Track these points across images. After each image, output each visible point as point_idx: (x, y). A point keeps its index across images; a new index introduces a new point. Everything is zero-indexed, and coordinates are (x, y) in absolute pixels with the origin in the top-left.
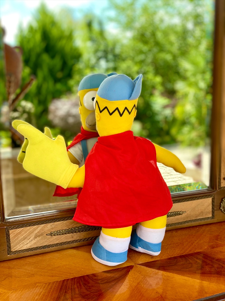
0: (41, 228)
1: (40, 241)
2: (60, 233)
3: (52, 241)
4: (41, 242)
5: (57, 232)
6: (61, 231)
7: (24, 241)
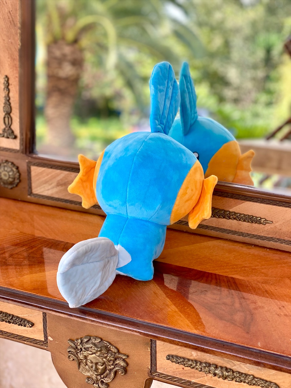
7: (45, 185)
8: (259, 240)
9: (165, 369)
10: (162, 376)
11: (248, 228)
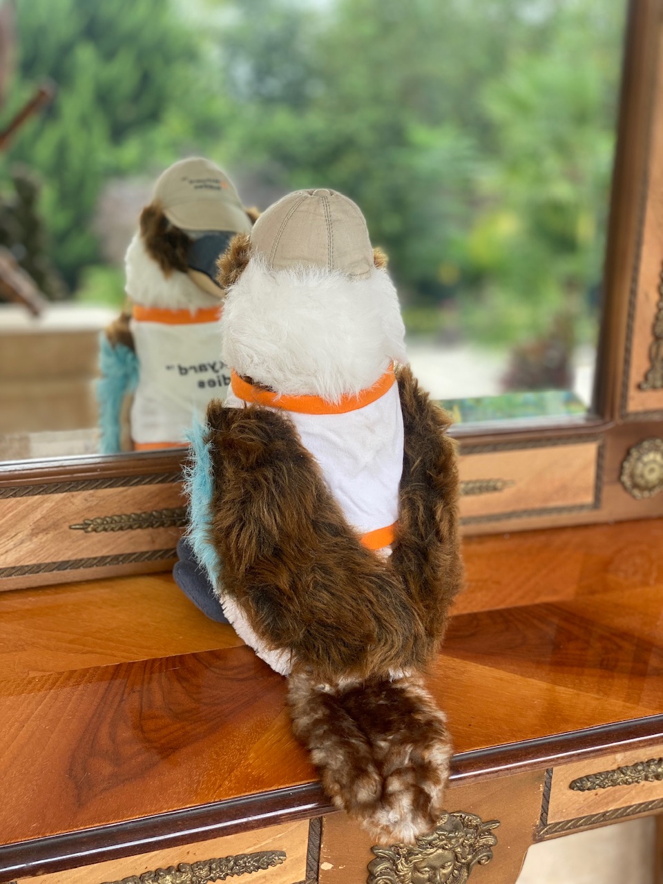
0: (53, 504)
1: (49, 547)
2: (113, 526)
3: (86, 548)
4: (53, 550)
5: (105, 522)
6: (116, 518)
8: (494, 524)
9: (564, 811)
10: (558, 827)
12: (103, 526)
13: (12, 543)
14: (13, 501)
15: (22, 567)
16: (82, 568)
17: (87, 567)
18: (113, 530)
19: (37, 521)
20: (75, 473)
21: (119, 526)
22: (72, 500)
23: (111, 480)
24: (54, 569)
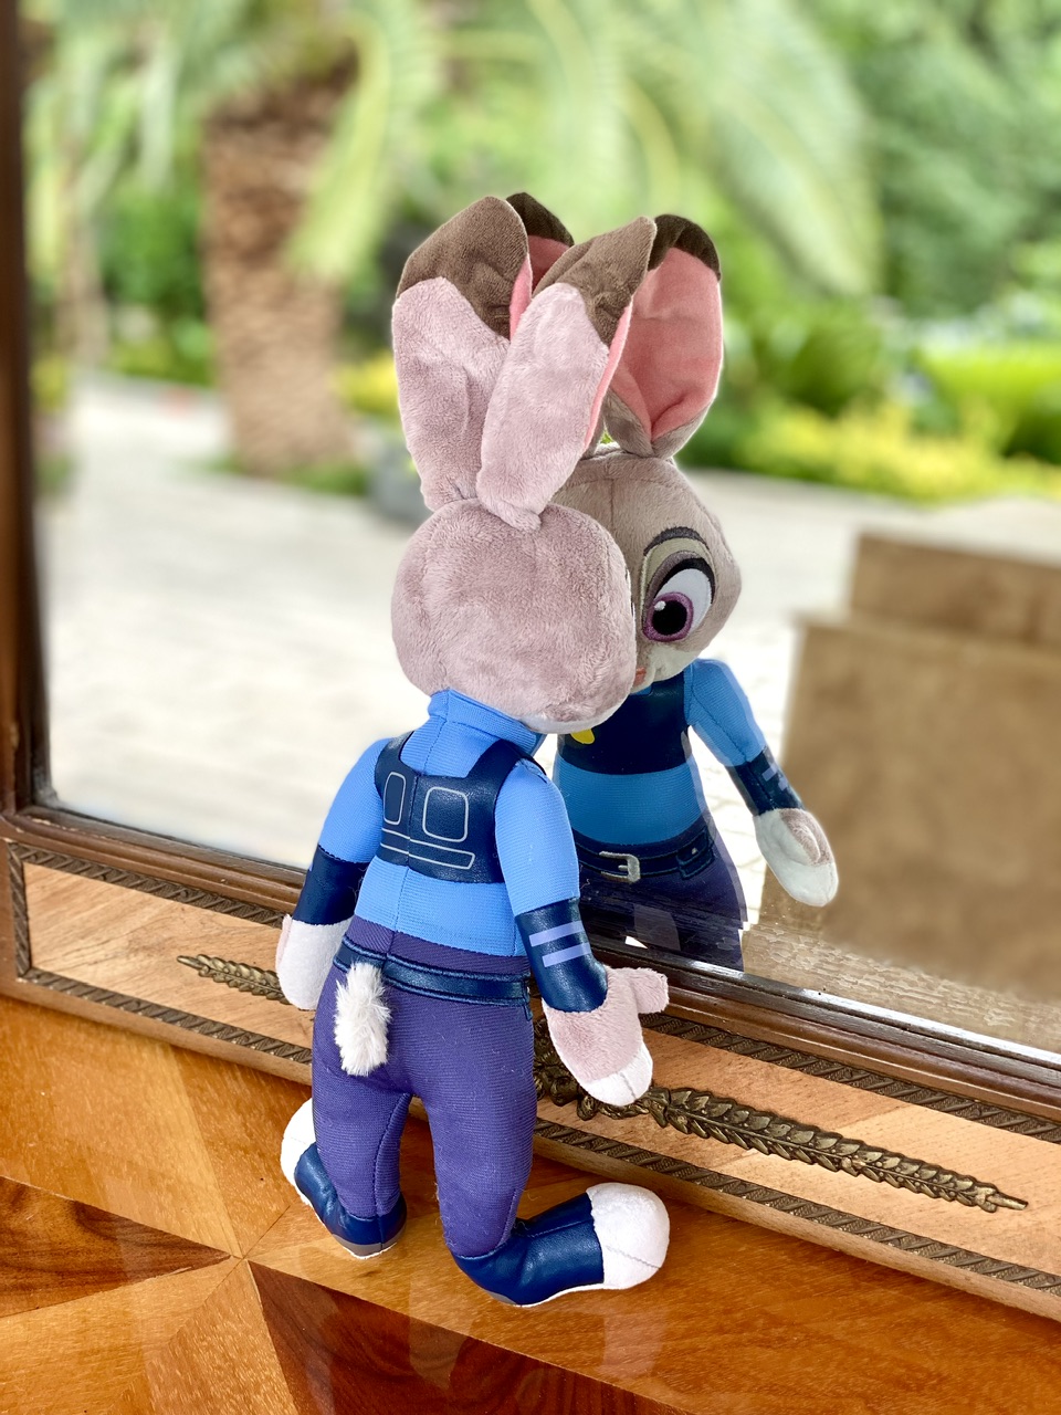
0: (156, 911)
1: (151, 978)
2: (236, 979)
3: (204, 1002)
4: (158, 986)
5: (226, 970)
6: (244, 970)
7: (81, 941)
8: (968, 1272)
11: (921, 1214)
12: (222, 975)
13: (103, 952)
14: (103, 886)
15: (114, 995)
16: (196, 1031)
17: (201, 1032)
18: (236, 986)
19: (135, 930)
20: (188, 873)
21: (247, 984)
22: (182, 916)
23: (235, 904)
24: (158, 1016)
